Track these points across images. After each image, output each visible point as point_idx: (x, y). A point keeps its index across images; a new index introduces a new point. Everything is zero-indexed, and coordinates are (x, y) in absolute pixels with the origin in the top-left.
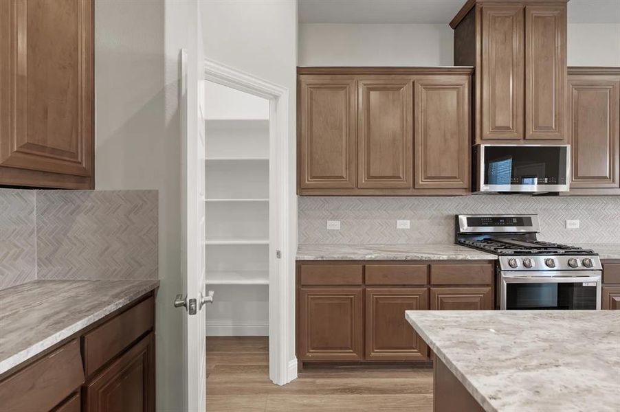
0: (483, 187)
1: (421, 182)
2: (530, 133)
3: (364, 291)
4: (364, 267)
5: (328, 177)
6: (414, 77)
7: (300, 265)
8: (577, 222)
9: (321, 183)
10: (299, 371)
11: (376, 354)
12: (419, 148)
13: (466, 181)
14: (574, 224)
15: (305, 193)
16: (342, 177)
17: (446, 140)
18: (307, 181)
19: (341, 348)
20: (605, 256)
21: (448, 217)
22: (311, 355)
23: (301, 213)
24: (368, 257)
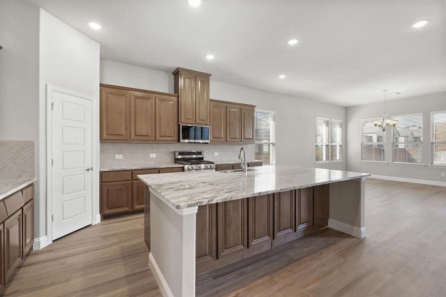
0: (182, 141)
1: (158, 137)
2: (197, 121)
3: (132, 182)
4: (132, 173)
5: (115, 135)
6: (155, 95)
7: (102, 174)
8: (218, 153)
9: (112, 137)
10: (101, 220)
11: (137, 207)
12: (158, 124)
13: (176, 138)
14: (216, 154)
15: (103, 142)
16: (123, 135)
17: (168, 122)
18: (105, 136)
19: (121, 207)
20: (216, 163)
21: (172, 152)
22: (107, 212)
23: (102, 151)
24: (134, 168)
